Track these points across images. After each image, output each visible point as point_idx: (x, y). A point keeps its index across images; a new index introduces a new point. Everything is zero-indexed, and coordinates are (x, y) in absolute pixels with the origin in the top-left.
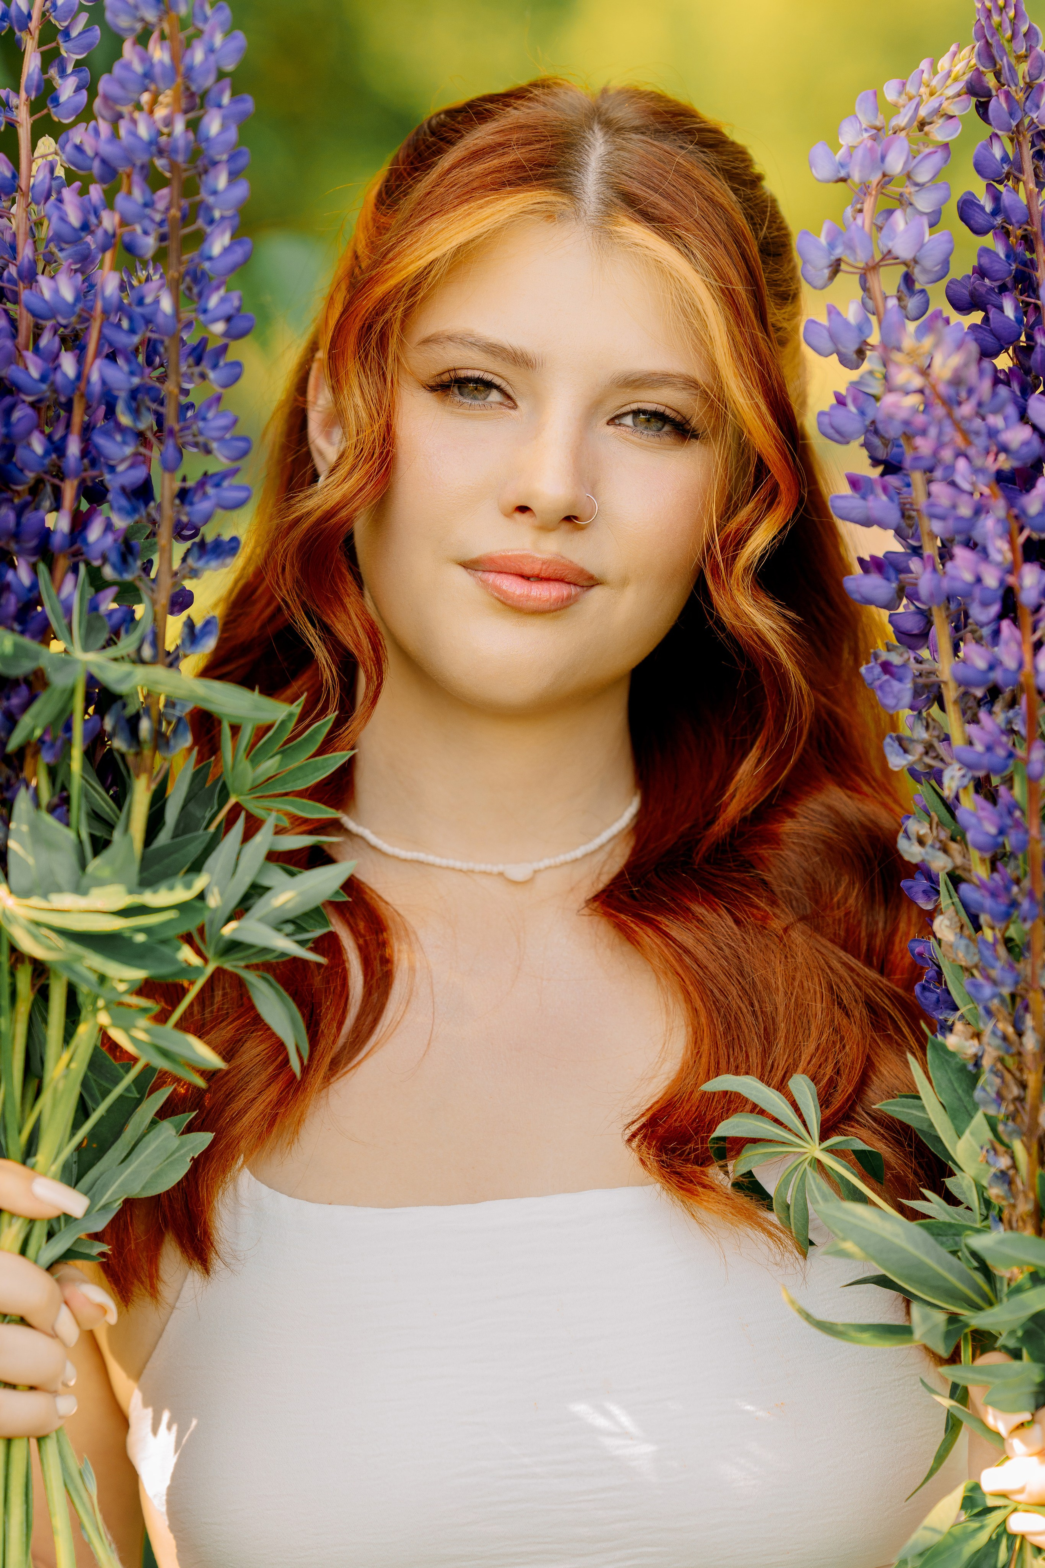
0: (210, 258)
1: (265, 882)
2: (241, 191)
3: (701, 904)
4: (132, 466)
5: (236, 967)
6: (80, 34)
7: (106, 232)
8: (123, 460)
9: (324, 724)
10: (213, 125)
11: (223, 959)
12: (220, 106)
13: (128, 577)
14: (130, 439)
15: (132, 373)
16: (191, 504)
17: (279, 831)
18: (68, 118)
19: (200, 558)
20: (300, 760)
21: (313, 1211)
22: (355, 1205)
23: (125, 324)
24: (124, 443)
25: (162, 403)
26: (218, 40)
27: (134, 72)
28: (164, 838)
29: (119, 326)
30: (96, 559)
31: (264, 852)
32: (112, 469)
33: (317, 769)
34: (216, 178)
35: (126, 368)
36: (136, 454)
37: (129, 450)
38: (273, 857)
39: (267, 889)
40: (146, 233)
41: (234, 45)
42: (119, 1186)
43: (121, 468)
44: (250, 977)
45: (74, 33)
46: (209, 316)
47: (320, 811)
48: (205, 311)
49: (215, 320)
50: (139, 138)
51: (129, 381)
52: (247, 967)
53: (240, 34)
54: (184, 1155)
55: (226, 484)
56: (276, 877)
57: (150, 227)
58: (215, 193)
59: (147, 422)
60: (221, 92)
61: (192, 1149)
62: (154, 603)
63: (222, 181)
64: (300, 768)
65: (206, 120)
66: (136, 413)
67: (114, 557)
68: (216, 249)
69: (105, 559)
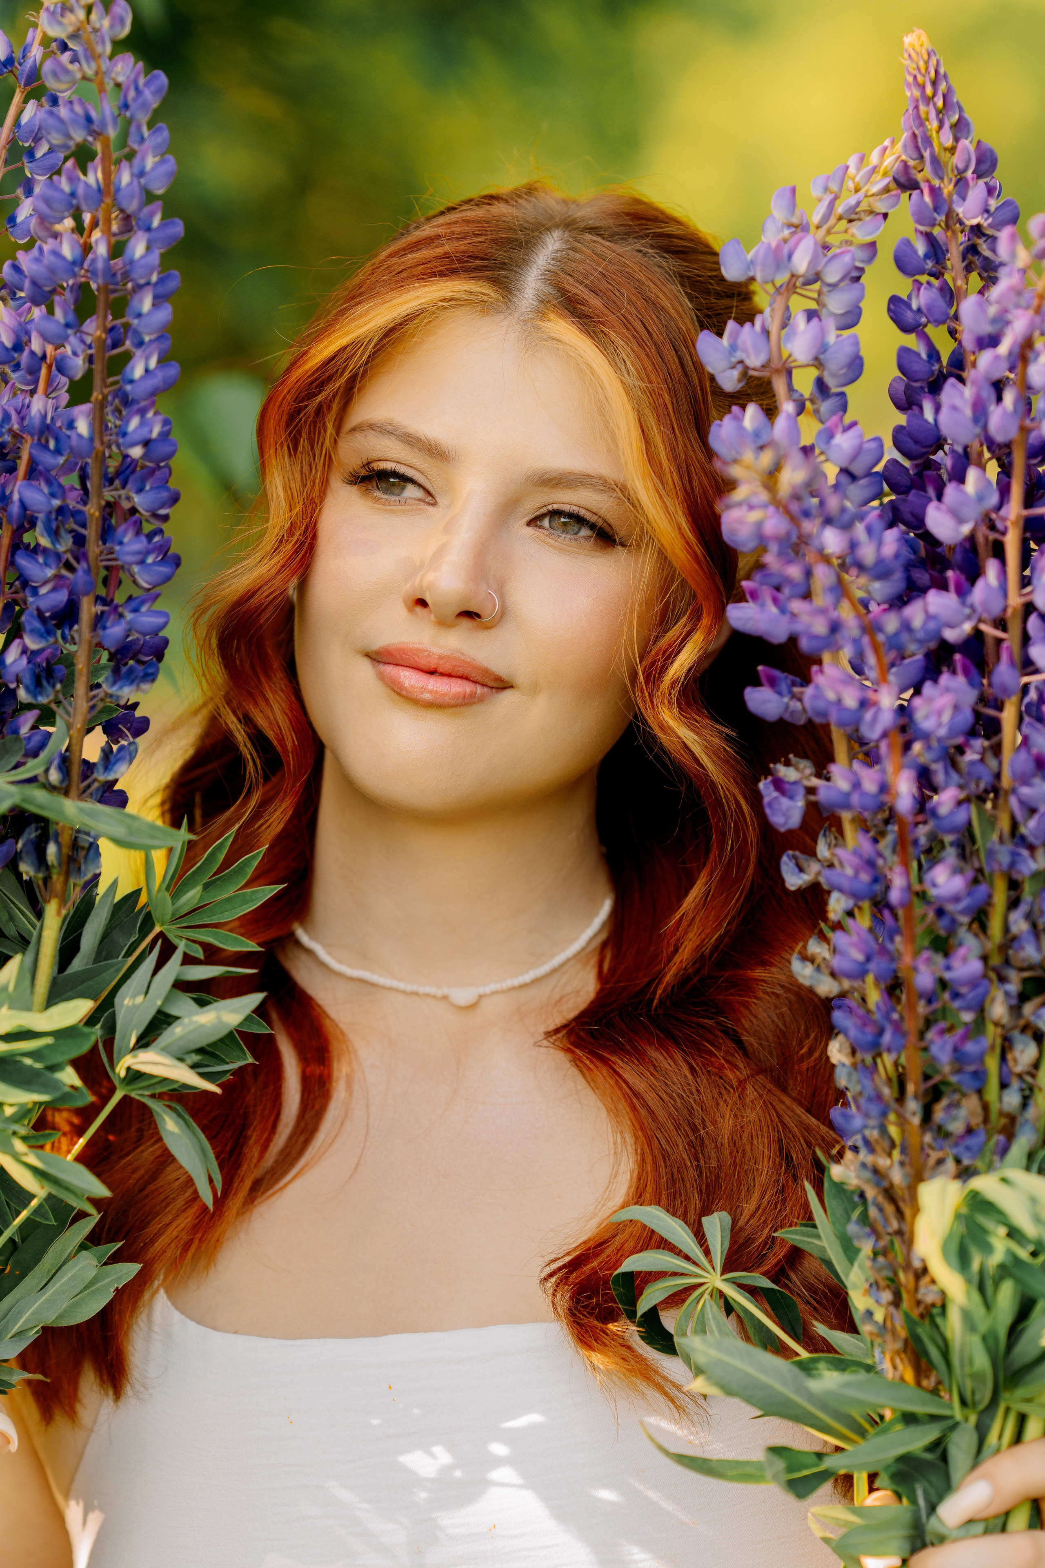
0: (131, 382)
1: (173, 1011)
2: (165, 314)
3: (657, 1049)
4: (54, 589)
5: (141, 1095)
6: (44, 155)
7: (33, 353)
8: (45, 583)
9: (254, 857)
10: (138, 247)
11: (129, 1088)
12: (149, 229)
13: (43, 700)
14: (52, 560)
15: (53, 495)
16: (104, 628)
17: (188, 960)
18: (21, 239)
19: (114, 683)
20: (229, 892)
21: (218, 1340)
22: (260, 1336)
23: (52, 444)
24: (46, 564)
25: (84, 526)
26: (150, 162)
27: (62, 191)
28: (77, 964)
29: (46, 447)
30: (12, 682)
31: (171, 981)
32: (35, 591)
33: (245, 902)
34: (141, 301)
35: (46, 490)
36: (58, 577)
37: (50, 572)
38: (181, 986)
39: (177, 1018)
40: (75, 354)
41: (163, 169)
42: (32, 1314)
43: (43, 591)
44: (156, 1106)
45: (39, 154)
46: (128, 439)
47: (242, 944)
48: (125, 434)
49: (133, 445)
50: (63, 258)
51: (50, 504)
52: (153, 1096)
53: (170, 157)
54: (109, 1285)
55: (144, 609)
56: (184, 1006)
57: (80, 348)
58: (139, 315)
59: (65, 544)
60: (152, 215)
61: (117, 1280)
62: (69, 727)
63: (147, 304)
64: (228, 900)
65: (132, 242)
66: (55, 535)
67: (27, 679)
68: (138, 372)
69: (18, 681)
